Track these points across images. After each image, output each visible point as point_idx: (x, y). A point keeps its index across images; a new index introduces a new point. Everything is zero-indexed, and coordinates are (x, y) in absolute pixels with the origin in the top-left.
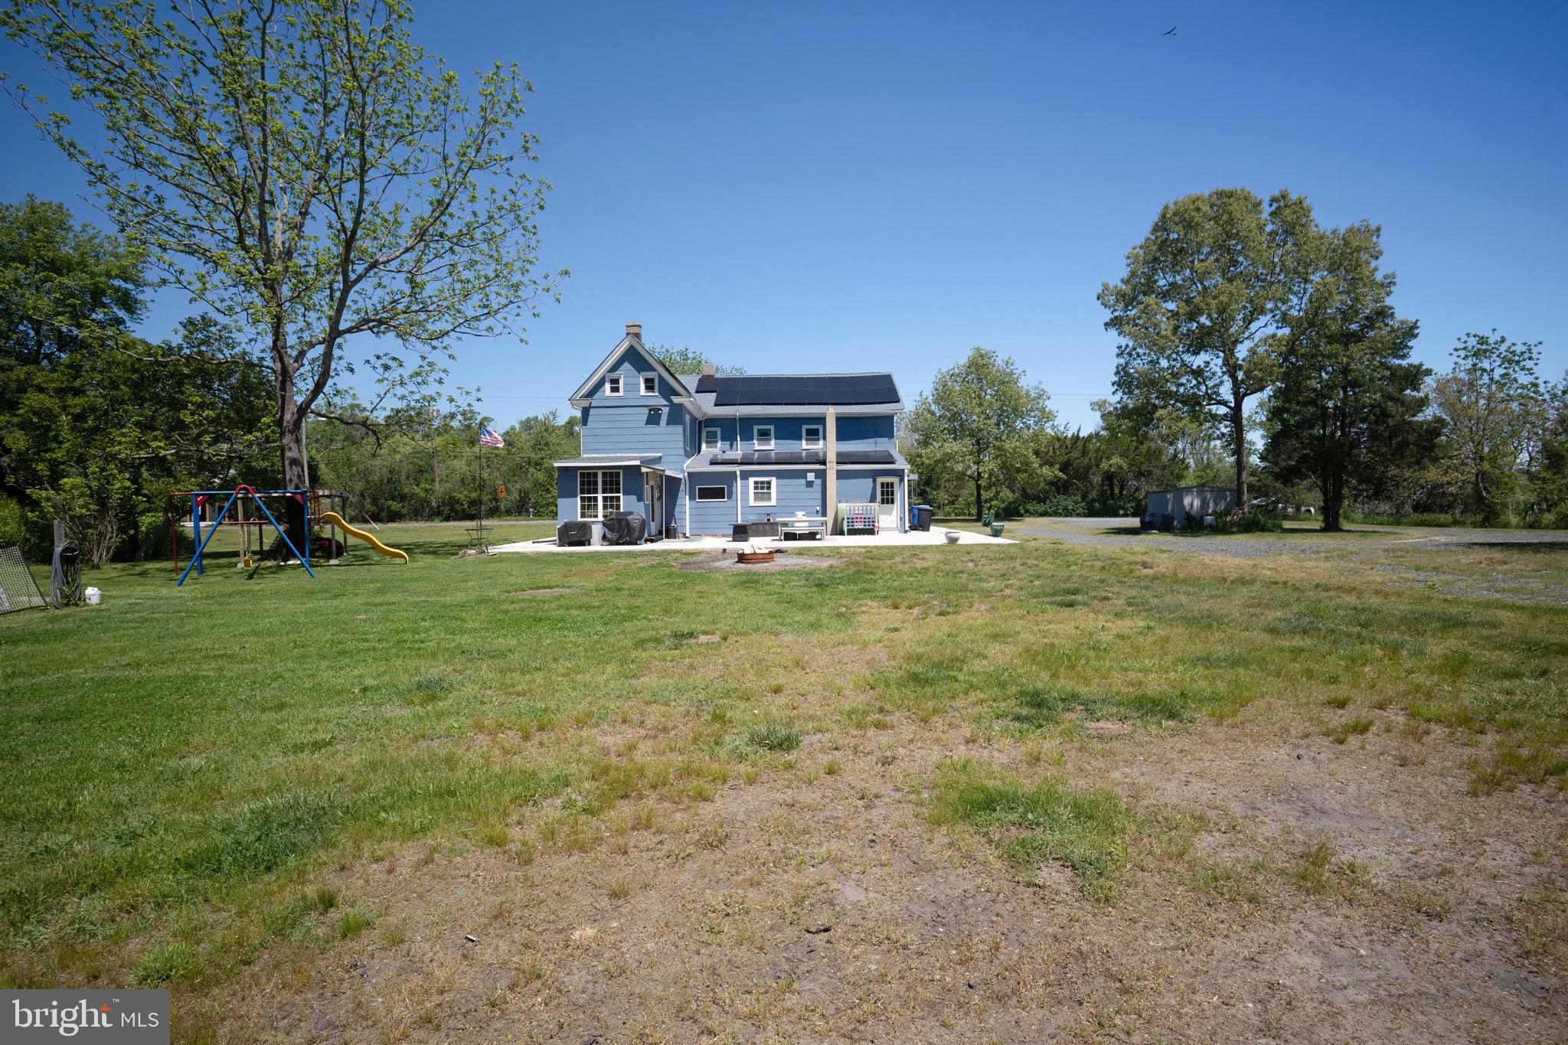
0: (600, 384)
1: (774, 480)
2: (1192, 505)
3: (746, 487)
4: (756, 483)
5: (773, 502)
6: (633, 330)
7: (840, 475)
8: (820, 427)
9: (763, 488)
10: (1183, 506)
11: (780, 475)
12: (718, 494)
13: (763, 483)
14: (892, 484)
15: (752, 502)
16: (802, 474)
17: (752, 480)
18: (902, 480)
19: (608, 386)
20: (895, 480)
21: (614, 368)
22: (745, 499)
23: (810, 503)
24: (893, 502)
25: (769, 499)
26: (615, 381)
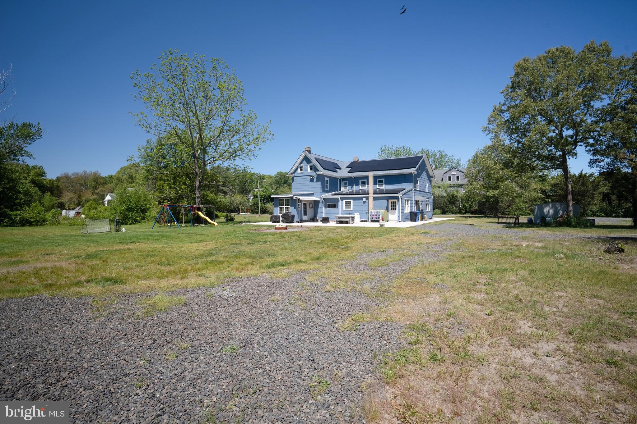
0: (297, 169)
1: (352, 201)
2: (549, 212)
3: (342, 203)
4: (346, 202)
5: (351, 209)
6: (308, 149)
7: (375, 199)
8: (366, 180)
9: (348, 203)
10: (544, 213)
11: (354, 199)
12: (334, 206)
13: (348, 202)
14: (395, 202)
15: (344, 209)
16: (361, 199)
17: (344, 201)
18: (398, 201)
19: (299, 169)
20: (396, 200)
21: (301, 163)
22: (342, 208)
23: (364, 209)
24: (395, 210)
25: (350, 208)
26: (301, 167)
